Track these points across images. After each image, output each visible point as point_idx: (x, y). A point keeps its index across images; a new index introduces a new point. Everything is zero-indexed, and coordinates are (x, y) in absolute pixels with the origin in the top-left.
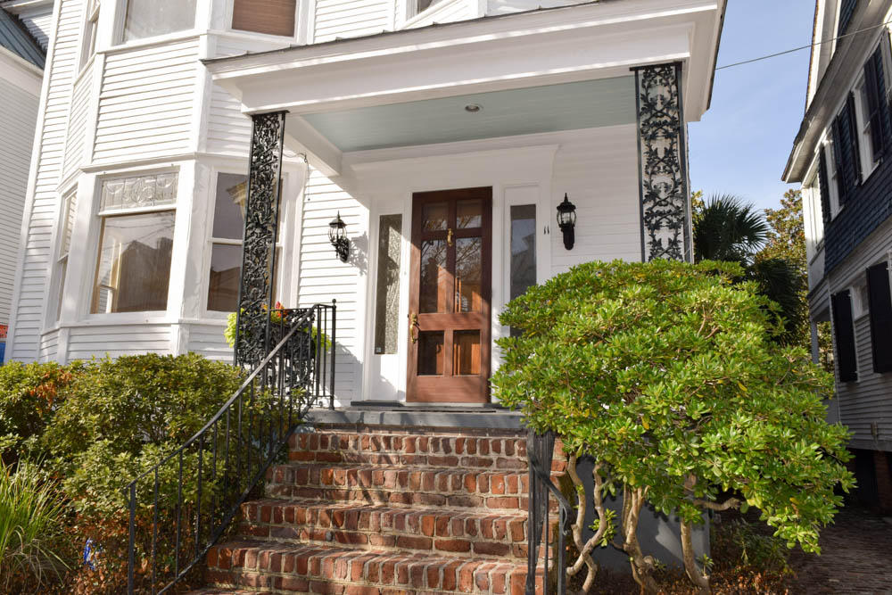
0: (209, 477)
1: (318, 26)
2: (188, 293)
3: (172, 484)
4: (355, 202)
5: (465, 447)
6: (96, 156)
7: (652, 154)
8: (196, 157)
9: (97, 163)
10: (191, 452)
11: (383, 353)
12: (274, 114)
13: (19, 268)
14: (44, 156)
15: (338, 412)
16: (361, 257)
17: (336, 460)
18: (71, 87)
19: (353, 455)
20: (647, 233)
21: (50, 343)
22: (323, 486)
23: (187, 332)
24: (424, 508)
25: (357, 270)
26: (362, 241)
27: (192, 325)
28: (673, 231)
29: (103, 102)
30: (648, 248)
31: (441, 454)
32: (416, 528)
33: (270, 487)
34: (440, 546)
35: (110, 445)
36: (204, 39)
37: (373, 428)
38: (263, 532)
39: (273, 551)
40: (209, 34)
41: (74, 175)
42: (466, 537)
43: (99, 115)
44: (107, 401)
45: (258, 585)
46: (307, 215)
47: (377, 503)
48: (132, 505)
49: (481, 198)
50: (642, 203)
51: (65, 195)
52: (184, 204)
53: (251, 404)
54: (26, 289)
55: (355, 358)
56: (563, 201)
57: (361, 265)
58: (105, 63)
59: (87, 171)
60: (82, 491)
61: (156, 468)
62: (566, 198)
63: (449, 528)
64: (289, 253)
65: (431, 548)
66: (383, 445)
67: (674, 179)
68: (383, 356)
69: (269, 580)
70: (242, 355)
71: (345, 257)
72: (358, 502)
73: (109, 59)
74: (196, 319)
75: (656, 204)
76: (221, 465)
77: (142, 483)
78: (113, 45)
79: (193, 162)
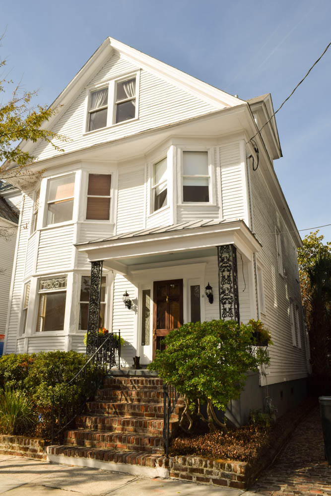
0: (76, 394)
1: (118, 216)
2: (71, 323)
3: (65, 396)
4: (133, 285)
5: (159, 383)
6: (38, 270)
7: (224, 277)
8: (74, 271)
9: (38, 273)
10: (70, 385)
11: (144, 345)
12: (99, 261)
13: (9, 312)
14: (17, 267)
15: (121, 371)
16: (135, 307)
17: (119, 388)
18: (27, 240)
19: (124, 386)
20: (222, 305)
21: (21, 343)
22: (113, 397)
23: (71, 339)
24: (143, 403)
25: (134, 312)
26: (136, 301)
27: (73, 336)
28: (230, 305)
29: (40, 249)
30: (222, 311)
31: (152, 385)
32: (139, 409)
33: (96, 397)
34: (146, 415)
35: (46, 384)
36: (76, 225)
37: (133, 376)
38: (93, 412)
39: (95, 417)
40: (77, 223)
41: (29, 277)
42: (154, 412)
43: (38, 254)
44: (45, 369)
45: (91, 428)
46: (115, 291)
47: (130, 402)
48: (53, 402)
49: (179, 283)
50: (220, 295)
51: (26, 284)
52: (69, 289)
53: (89, 369)
54: (11, 321)
55: (134, 348)
56: (207, 285)
57: (136, 311)
58: (40, 234)
59: (34, 276)
60: (38, 398)
61: (60, 391)
62: (209, 284)
63: (149, 409)
64: (109, 306)
65: (143, 416)
66: (133, 382)
67: (230, 286)
68: (144, 346)
69: (94, 426)
70: (89, 350)
71: (129, 308)
72: (124, 402)
73: (42, 232)
74: (74, 334)
75: (224, 295)
76: (80, 390)
77: (56, 396)
78: (43, 227)
79: (73, 273)
